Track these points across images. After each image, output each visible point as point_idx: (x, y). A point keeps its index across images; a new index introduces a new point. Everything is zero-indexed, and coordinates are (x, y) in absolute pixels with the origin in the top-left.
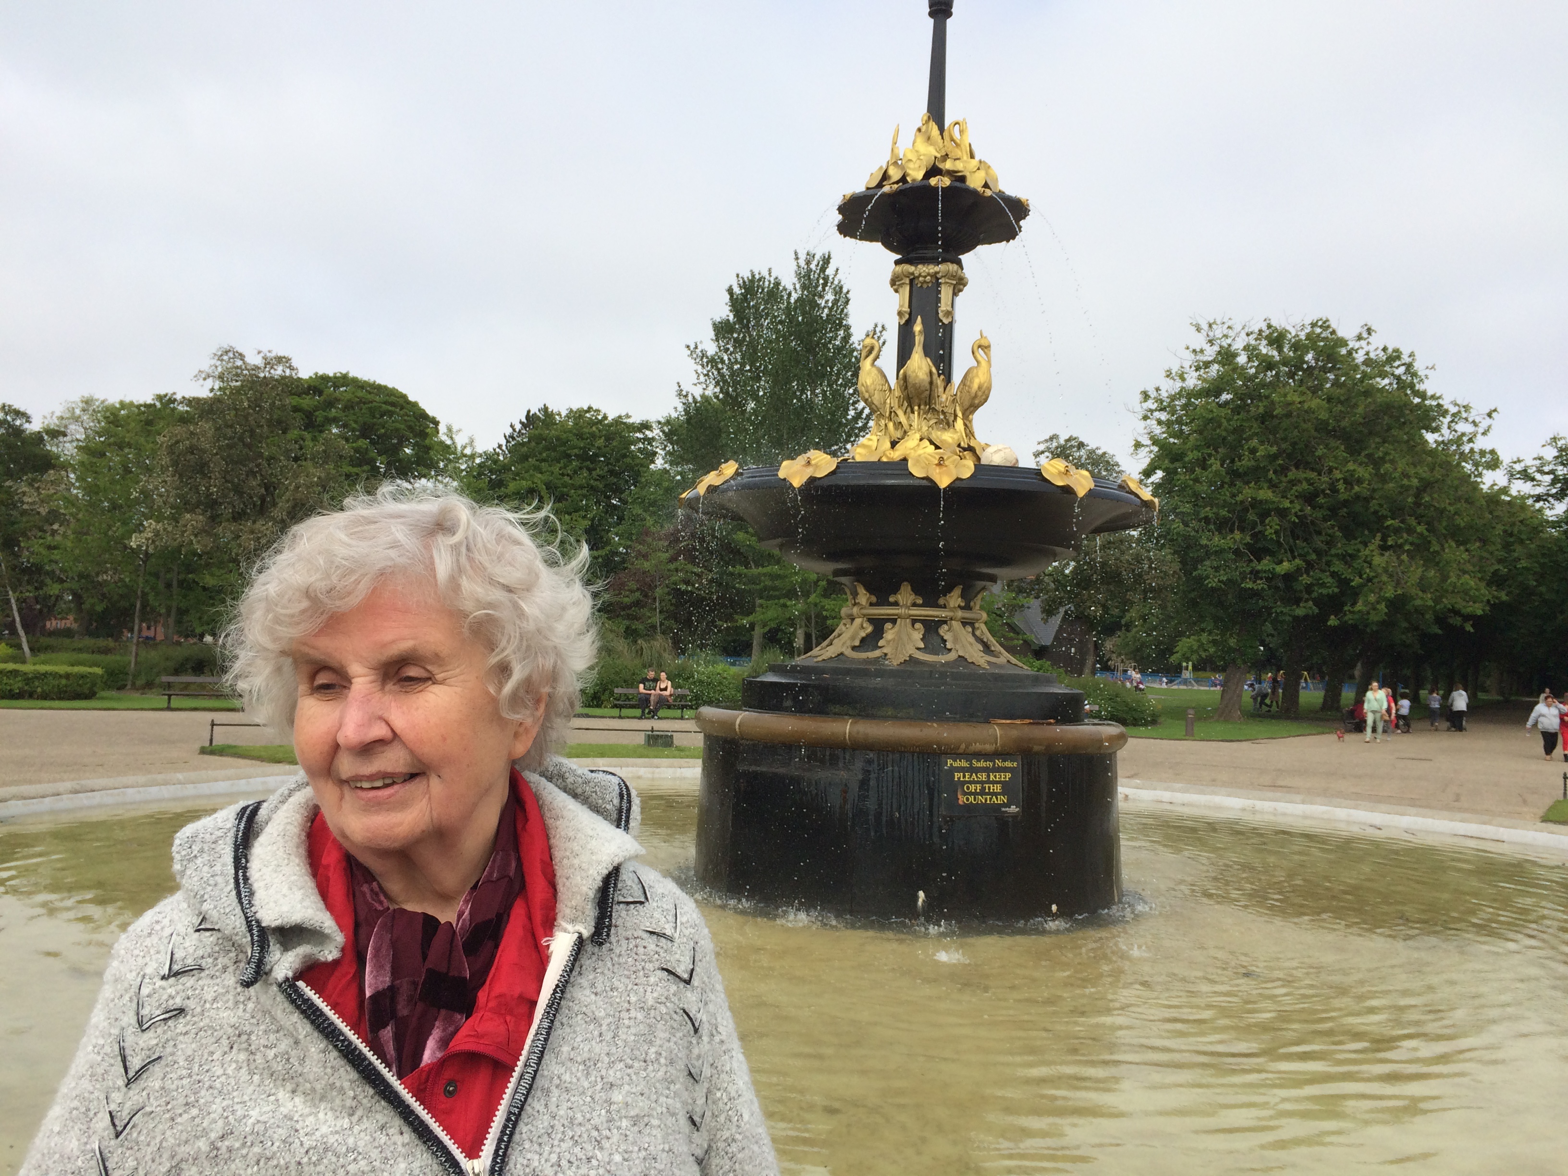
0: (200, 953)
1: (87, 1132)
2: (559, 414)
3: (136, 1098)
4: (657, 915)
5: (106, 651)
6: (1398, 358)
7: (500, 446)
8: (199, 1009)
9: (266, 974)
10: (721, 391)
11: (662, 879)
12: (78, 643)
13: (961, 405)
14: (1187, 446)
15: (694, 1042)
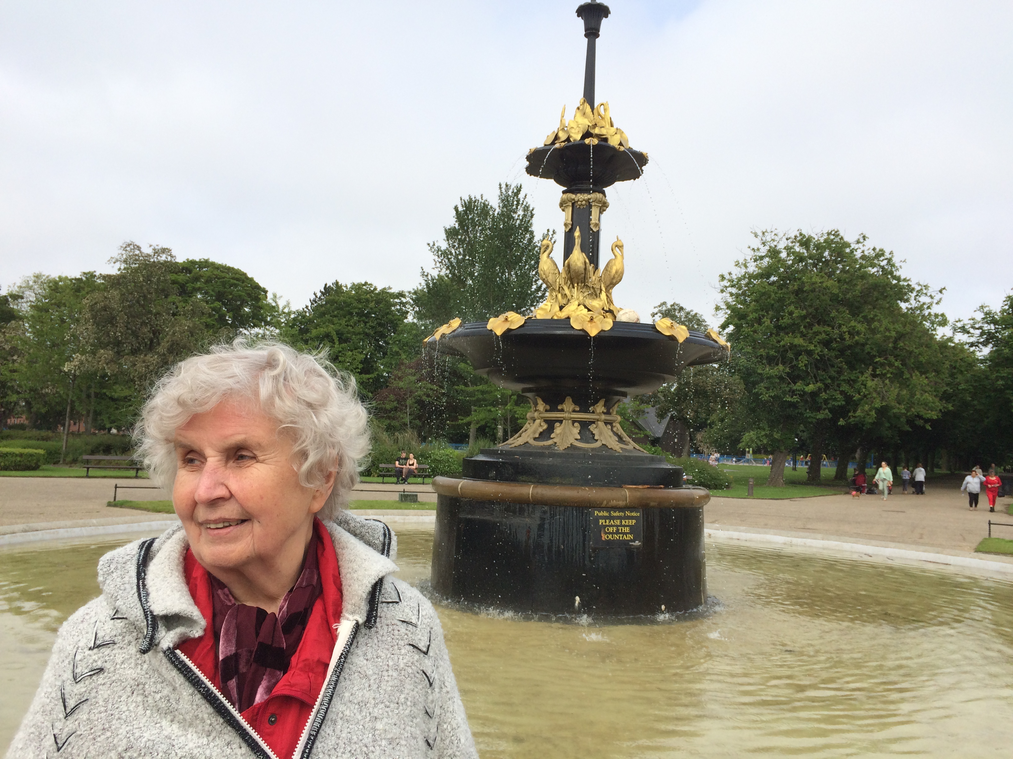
0: (114, 633)
1: (39, 748)
2: (346, 287)
3: (71, 726)
4: (407, 610)
5: (47, 439)
6: (883, 255)
7: (307, 307)
8: (112, 669)
9: (156, 645)
10: (450, 273)
11: (410, 588)
12: (28, 433)
13: (605, 283)
14: (749, 310)
15: (430, 692)
